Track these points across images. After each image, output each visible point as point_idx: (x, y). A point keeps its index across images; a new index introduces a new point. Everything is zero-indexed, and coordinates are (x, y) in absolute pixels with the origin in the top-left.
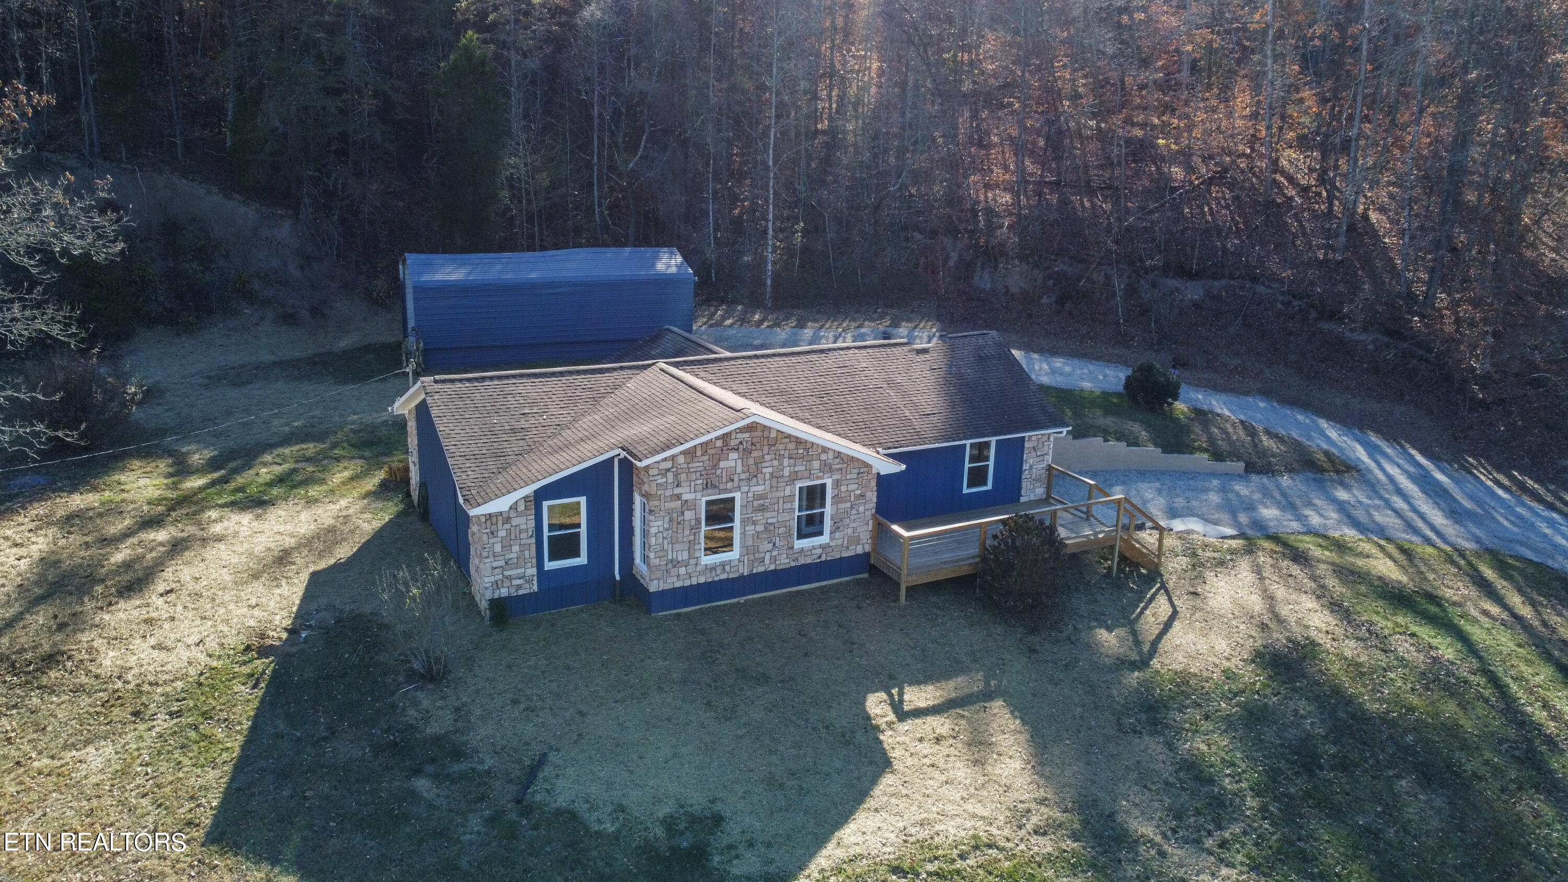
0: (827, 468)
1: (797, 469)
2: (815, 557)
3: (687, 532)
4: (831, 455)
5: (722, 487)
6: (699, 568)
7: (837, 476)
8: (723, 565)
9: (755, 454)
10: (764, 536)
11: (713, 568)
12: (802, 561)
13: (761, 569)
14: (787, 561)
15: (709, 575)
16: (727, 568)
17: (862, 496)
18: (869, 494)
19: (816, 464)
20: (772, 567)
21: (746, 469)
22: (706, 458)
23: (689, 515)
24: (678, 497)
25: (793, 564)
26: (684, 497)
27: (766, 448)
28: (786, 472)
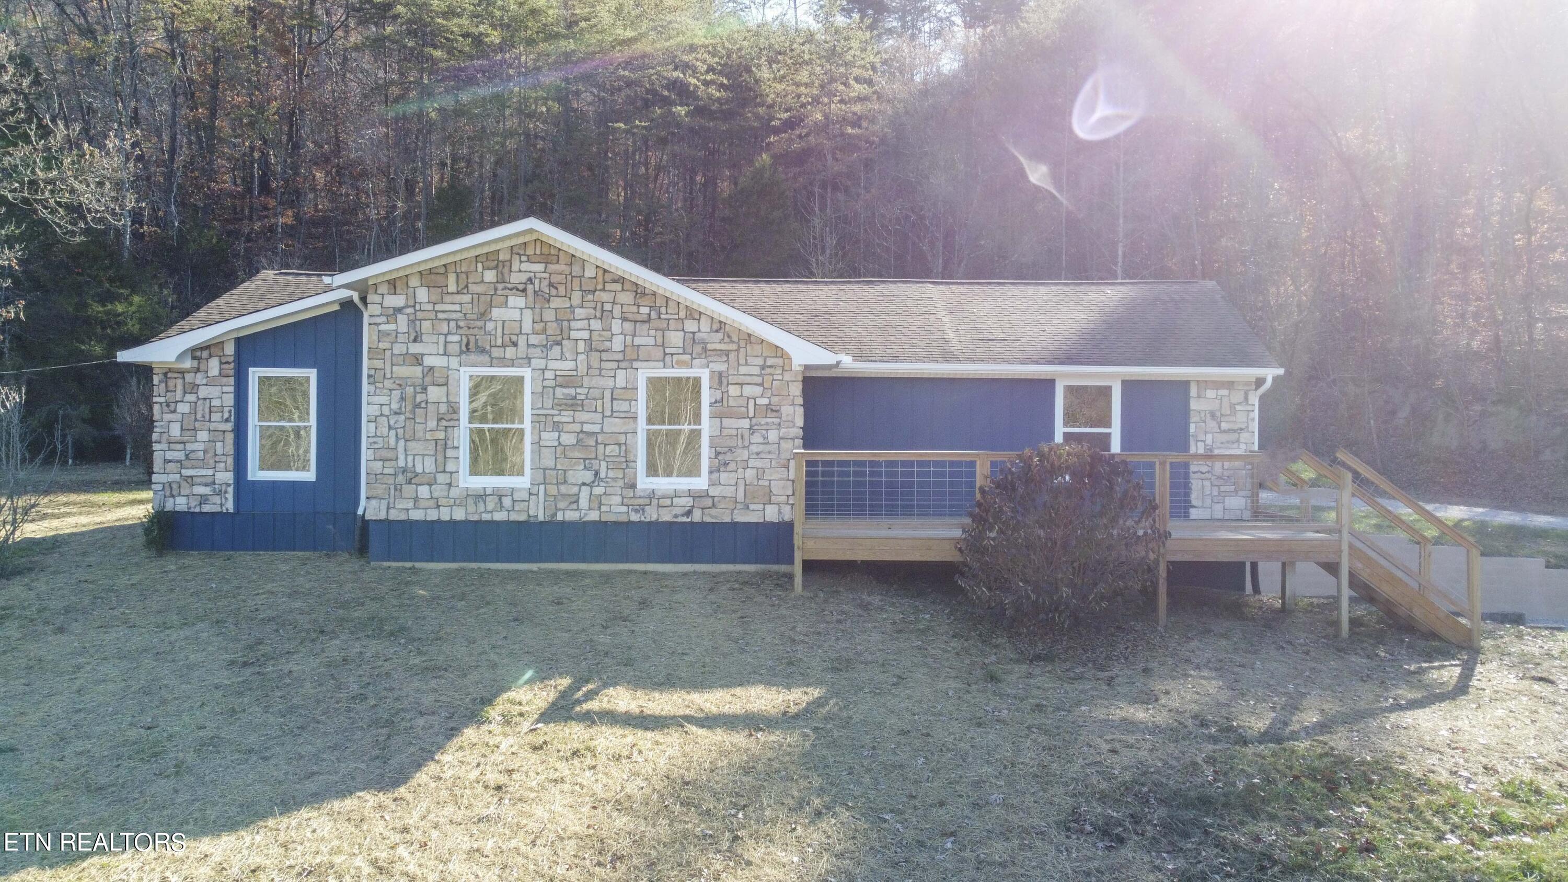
0: (698, 349)
1: (637, 341)
2: (679, 511)
3: (432, 424)
4: (705, 325)
5: (496, 353)
6: (454, 492)
7: (722, 367)
8: (499, 495)
9: (556, 303)
10: (577, 454)
11: (481, 496)
12: (652, 515)
13: (572, 516)
14: (624, 509)
15: (471, 508)
16: (507, 502)
17: (771, 409)
18: (786, 410)
19: (675, 338)
20: (594, 516)
21: (539, 327)
22: (467, 298)
23: (435, 393)
24: (418, 359)
25: (634, 517)
26: (429, 361)
27: (576, 297)
28: (617, 344)
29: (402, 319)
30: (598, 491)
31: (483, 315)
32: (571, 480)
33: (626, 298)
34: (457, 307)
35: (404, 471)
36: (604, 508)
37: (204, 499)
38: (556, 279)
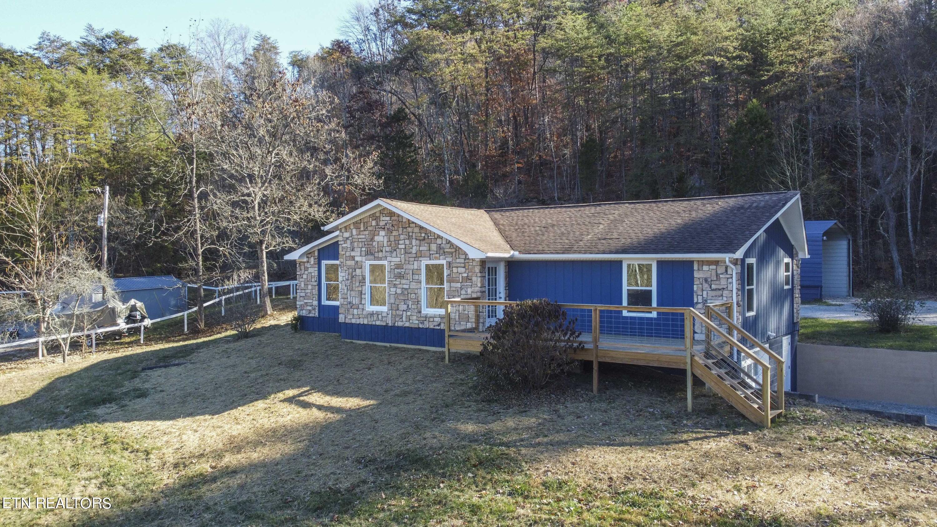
0: (442, 252)
2: (436, 324)
3: (357, 284)
4: (444, 242)
5: (376, 255)
6: (364, 313)
7: (449, 259)
8: (378, 313)
9: (395, 233)
10: (402, 298)
11: (372, 314)
12: (426, 325)
13: (400, 324)
14: (417, 322)
15: (369, 319)
16: (380, 317)
17: (468, 279)
18: (474, 279)
19: (434, 247)
20: (407, 324)
21: (389, 243)
22: (367, 233)
23: (358, 271)
24: (353, 258)
25: (421, 326)
26: (357, 259)
27: (401, 229)
28: (414, 251)
29: (348, 242)
30: (409, 313)
31: (372, 240)
32: (400, 309)
33: (417, 230)
34: (364, 237)
35: (350, 303)
36: (411, 321)
37: (310, 311)
38: (394, 223)
